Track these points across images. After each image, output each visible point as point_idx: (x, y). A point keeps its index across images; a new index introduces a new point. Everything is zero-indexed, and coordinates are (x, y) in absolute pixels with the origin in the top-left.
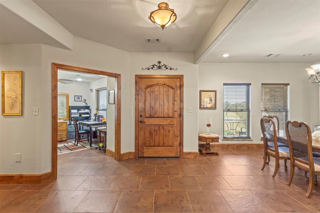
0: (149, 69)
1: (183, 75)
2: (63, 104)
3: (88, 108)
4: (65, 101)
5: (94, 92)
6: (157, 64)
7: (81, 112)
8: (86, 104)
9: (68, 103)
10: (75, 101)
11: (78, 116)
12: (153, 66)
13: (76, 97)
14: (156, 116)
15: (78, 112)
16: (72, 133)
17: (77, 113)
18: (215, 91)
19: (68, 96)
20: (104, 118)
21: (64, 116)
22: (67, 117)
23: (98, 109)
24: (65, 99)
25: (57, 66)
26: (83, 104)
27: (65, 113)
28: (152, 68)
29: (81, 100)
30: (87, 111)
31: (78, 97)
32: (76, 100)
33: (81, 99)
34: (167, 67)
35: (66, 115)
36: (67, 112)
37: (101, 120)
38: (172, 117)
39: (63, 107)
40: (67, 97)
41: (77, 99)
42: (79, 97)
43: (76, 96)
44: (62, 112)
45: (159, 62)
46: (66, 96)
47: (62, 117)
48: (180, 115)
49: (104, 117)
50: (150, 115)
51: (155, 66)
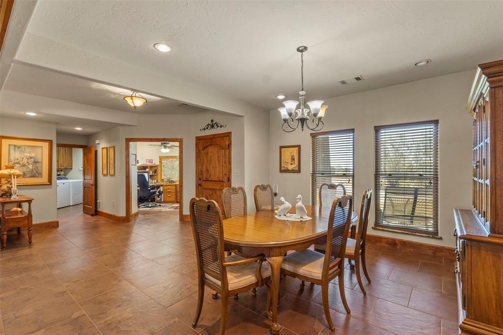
0: (205, 129)
1: (231, 132)
6: (210, 123)
12: (208, 125)
14: (210, 179)
18: (299, 147)
25: (128, 140)
28: (207, 128)
34: (218, 125)
38: (222, 181)
45: (212, 121)
48: (228, 178)
50: (206, 178)
51: (210, 126)
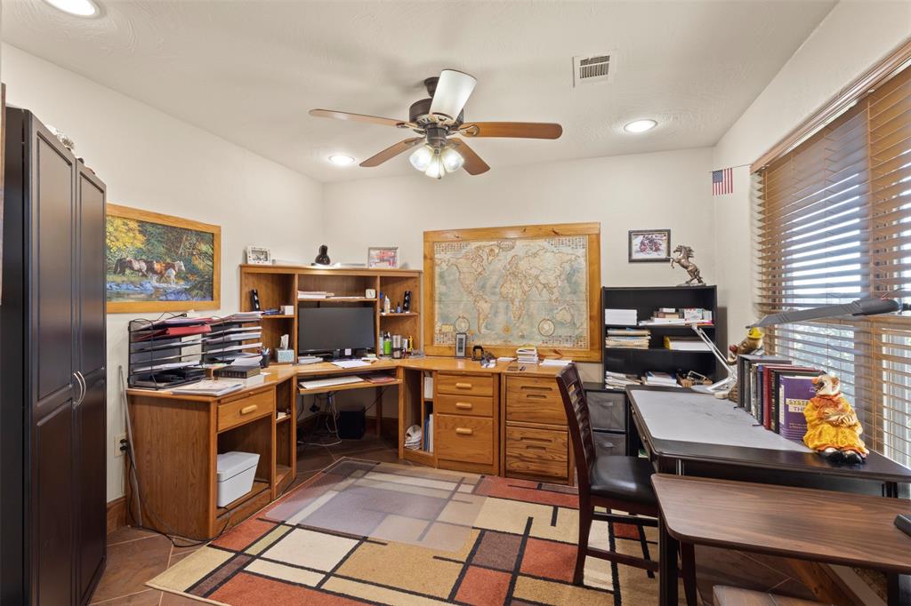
2: (574, 278)
3: (704, 297)
4: (582, 264)
5: (745, 183)
7: (658, 321)
8: (695, 273)
9: (594, 274)
10: (631, 261)
11: (642, 343)
13: (637, 241)
15: (643, 323)
16: (610, 440)
17: (636, 328)
19: (598, 235)
20: (831, 401)
21: (579, 338)
22: (592, 344)
23: (774, 306)
24: (581, 252)
26: (675, 277)
27: (585, 326)
29: (663, 255)
30: (696, 317)
31: (651, 241)
32: (635, 256)
33: (664, 246)
35: (586, 333)
36: (591, 318)
37: (798, 420)
39: (574, 292)
40: (591, 242)
41: (642, 251)
42: (651, 238)
43: (638, 233)
44: (569, 318)
46: (584, 240)
47: (568, 345)
49: (828, 390)
